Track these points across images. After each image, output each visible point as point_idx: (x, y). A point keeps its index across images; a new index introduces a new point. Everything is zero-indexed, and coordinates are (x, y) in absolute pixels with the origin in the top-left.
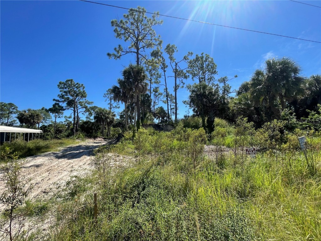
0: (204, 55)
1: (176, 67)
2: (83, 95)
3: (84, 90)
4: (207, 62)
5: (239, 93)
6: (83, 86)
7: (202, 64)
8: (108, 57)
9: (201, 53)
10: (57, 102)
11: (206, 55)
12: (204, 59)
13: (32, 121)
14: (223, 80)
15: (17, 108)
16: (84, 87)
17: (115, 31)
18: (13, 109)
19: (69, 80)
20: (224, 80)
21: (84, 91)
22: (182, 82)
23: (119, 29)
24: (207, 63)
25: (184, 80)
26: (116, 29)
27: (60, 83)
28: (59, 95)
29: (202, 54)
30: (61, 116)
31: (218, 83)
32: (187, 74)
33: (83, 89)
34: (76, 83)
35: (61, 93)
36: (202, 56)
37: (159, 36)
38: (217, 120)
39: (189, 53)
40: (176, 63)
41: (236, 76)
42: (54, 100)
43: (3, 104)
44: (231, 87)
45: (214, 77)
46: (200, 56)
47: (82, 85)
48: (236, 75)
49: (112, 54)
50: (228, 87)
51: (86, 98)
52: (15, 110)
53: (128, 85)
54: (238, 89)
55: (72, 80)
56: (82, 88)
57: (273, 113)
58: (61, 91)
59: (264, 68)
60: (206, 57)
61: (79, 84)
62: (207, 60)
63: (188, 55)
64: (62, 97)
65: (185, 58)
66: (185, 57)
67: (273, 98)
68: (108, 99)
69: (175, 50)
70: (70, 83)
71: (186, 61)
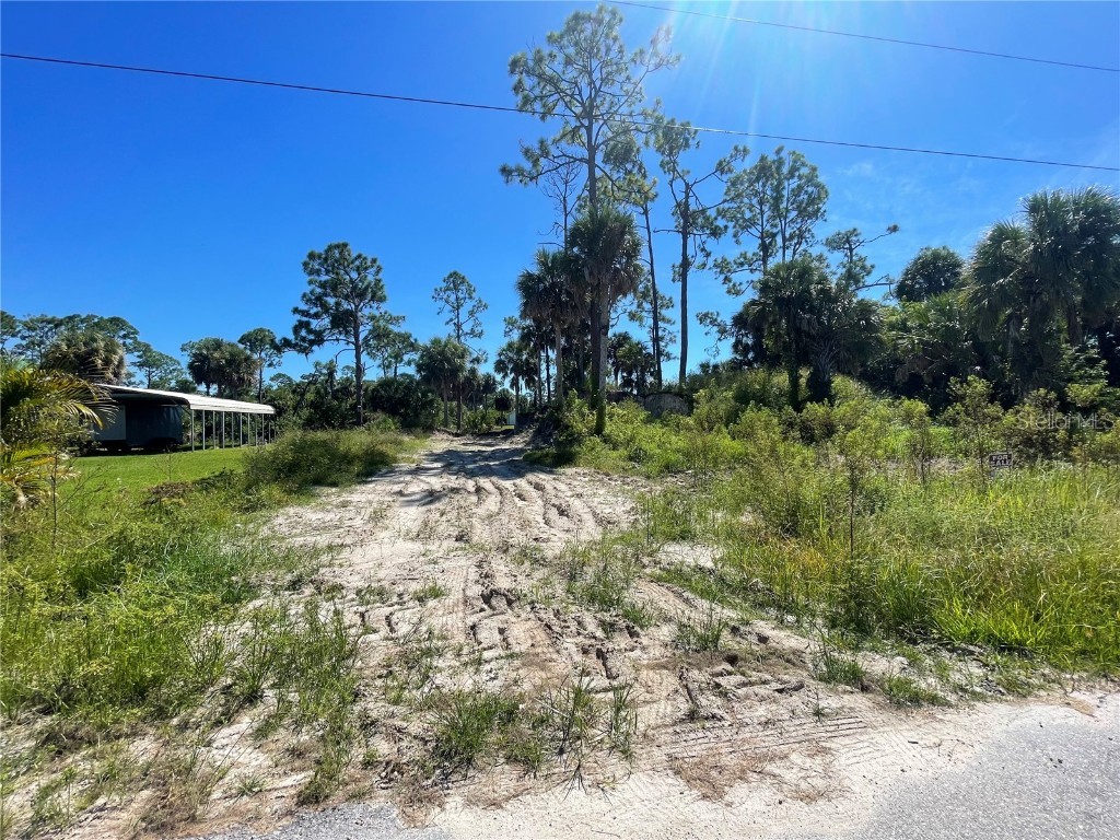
0: (783, 154)
1: (687, 197)
2: (378, 298)
3: (377, 277)
4: (796, 179)
5: (905, 292)
6: (378, 263)
7: (778, 189)
8: (502, 179)
9: (776, 148)
10: (305, 319)
11: (794, 153)
12: (785, 170)
13: (235, 377)
14: (844, 242)
15: (137, 333)
16: (379, 269)
17: (518, 88)
18: (124, 337)
19: (337, 246)
20: (848, 241)
21: (379, 281)
22: (703, 250)
23: (528, 82)
24: (794, 183)
25: (711, 244)
26: (520, 82)
27: (312, 256)
28: (304, 295)
29: (778, 152)
30: (277, 359)
31: (824, 250)
32: (721, 223)
33: (378, 272)
34: (354, 255)
35: (313, 286)
36: (781, 158)
37: (658, 103)
38: (838, 382)
39: (736, 148)
40: (687, 185)
41: (894, 229)
42: (296, 311)
43: (96, 320)
44: (873, 267)
45: (813, 231)
46: (772, 157)
47: (374, 261)
48: (891, 225)
49: (513, 168)
50: (863, 268)
51: (381, 305)
52: (131, 341)
54: (898, 276)
55: (345, 245)
56: (372, 270)
58: (310, 283)
60: (795, 161)
61: (365, 259)
62: (797, 174)
63: (731, 157)
64: (319, 300)
65: (721, 168)
66: (720, 164)
68: (448, 307)
69: (691, 142)
70: (338, 255)
71: (725, 178)
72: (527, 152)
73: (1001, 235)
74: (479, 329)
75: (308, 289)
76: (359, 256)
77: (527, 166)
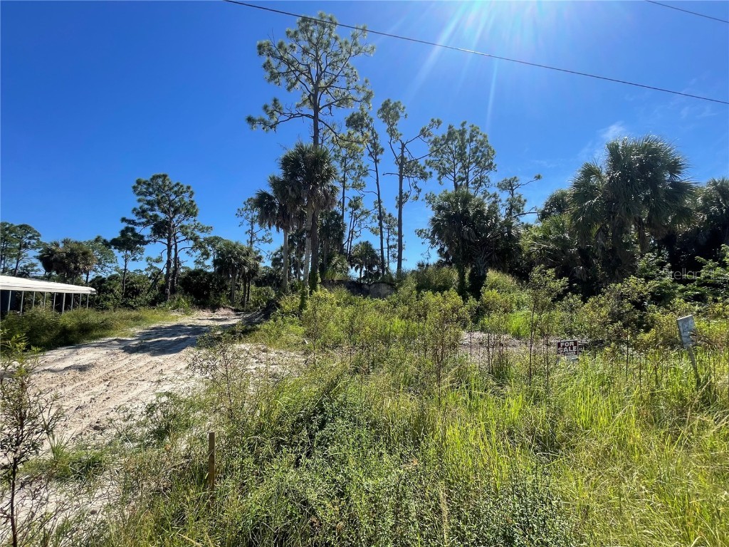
0: (466, 127)
1: (403, 152)
2: (190, 211)
3: (192, 199)
4: (474, 143)
5: (544, 215)
6: (191, 190)
7: (462, 147)
8: (248, 126)
9: (462, 122)
10: (130, 226)
11: (473, 126)
12: (467, 136)
13: (73, 266)
14: (509, 185)
15: (39, 235)
16: (192, 193)
17: (267, 66)
18: (30, 238)
19: (159, 177)
20: (510, 185)
21: (192, 201)
22: (416, 187)
23: (274, 63)
24: (473, 144)
25: (421, 183)
26: (268, 62)
27: (139, 182)
28: (135, 209)
29: (463, 125)
30: (139, 256)
31: (497, 190)
32: (428, 170)
33: (191, 196)
34: (174, 183)
35: (141, 204)
36: (464, 129)
37: (366, 82)
38: (492, 275)
39: (432, 120)
40: (403, 144)
41: (539, 177)
42: (124, 220)
43: (7, 226)
44: (525, 201)
45: (489, 177)
46: (457, 128)
47: (189, 188)
48: (537, 175)
49: (257, 119)
50: (520, 201)
51: (196, 218)
52: (35, 241)
53: (293, 190)
54: (541, 207)
55: (165, 176)
56: (188, 194)
57: (619, 261)
58: (139, 201)
59: (601, 160)
60: (472, 131)
61: (182, 186)
62: (474, 139)
63: (430, 126)
64: (142, 213)
65: (423, 132)
66: (423, 130)
67: (621, 229)
68: (246, 222)
69: (400, 114)
70: (161, 183)
71: (426, 139)
72: (265, 108)
73: (589, 172)
74: (270, 237)
75: (138, 205)
76: (178, 184)
77: (266, 117)
